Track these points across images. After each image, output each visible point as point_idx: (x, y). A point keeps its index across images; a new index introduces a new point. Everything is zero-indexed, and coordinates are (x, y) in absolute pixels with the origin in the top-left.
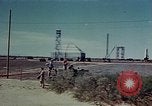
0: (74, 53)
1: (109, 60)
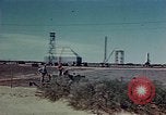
1: (108, 65)
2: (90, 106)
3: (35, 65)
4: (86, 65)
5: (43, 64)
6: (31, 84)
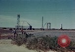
2: (35, 48)
3: (11, 29)
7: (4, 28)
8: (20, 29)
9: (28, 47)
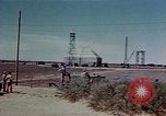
0: (90, 57)
1: (128, 66)
2: (110, 107)
4: (106, 65)
5: (63, 64)
6: (50, 85)
7: (40, 63)
8: (76, 65)
9: (92, 105)
